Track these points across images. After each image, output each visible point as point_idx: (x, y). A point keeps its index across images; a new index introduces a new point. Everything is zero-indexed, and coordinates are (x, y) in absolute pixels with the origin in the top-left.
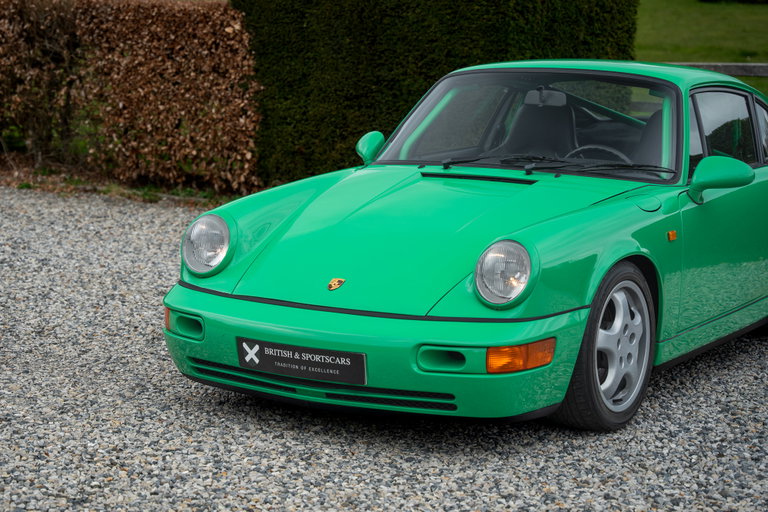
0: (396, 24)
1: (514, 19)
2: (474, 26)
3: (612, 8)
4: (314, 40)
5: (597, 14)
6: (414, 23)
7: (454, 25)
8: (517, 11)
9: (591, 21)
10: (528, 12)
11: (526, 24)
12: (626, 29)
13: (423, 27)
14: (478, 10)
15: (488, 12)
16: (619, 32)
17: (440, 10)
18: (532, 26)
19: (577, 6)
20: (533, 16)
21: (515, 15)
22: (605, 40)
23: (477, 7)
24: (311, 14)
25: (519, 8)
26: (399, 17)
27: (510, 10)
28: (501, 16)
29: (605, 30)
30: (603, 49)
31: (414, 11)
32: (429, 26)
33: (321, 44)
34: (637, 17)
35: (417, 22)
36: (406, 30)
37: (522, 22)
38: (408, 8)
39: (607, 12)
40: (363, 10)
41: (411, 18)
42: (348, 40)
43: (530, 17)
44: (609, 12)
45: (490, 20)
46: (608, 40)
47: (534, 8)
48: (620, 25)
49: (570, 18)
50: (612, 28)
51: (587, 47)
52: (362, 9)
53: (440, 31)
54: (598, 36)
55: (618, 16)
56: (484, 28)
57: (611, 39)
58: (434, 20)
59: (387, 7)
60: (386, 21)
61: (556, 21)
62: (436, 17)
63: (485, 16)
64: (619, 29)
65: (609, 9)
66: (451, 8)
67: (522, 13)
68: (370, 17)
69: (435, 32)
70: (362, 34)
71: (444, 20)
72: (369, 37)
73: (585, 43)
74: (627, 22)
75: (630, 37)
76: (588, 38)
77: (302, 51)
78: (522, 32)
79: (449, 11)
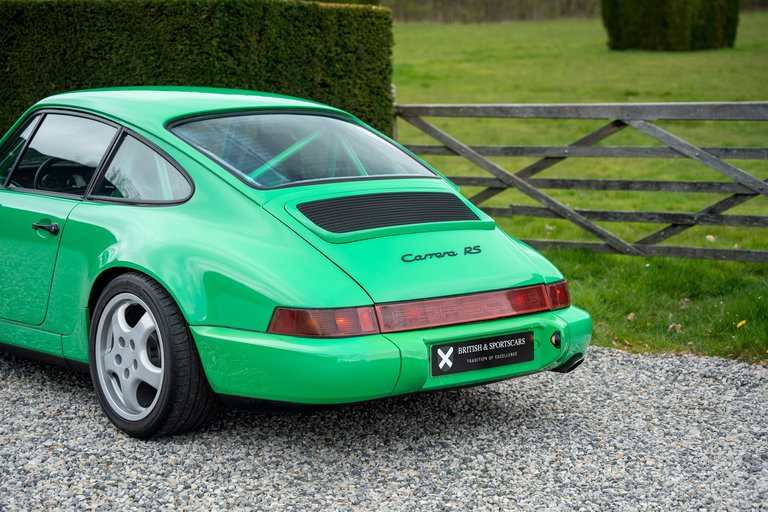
0: (101, 67)
1: (219, 59)
2: (179, 68)
3: (357, 48)
4: (19, 86)
5: (338, 54)
6: (118, 65)
7: (159, 67)
8: (224, 51)
9: (330, 62)
10: (238, 50)
11: (238, 65)
12: (377, 70)
13: (128, 70)
14: (182, 50)
15: (191, 52)
16: (369, 74)
17: (143, 50)
18: (247, 67)
19: (306, 46)
20: (246, 56)
21: (221, 55)
22: (351, 82)
23: (180, 47)
24: (13, 57)
25: (226, 47)
26: (102, 58)
27: (214, 49)
28: (205, 55)
29: (351, 72)
30: (349, 91)
31: (117, 52)
32: (134, 69)
33: (27, 90)
34: (391, 57)
35: (122, 64)
36: (110, 73)
37: (230, 62)
38: (111, 48)
39: (351, 52)
40: (65, 52)
41: (114, 60)
42: (53, 85)
43: (242, 57)
44: (354, 52)
45: (194, 61)
46: (355, 82)
47: (247, 47)
48: (369, 66)
49: (300, 58)
50: (359, 69)
51: (327, 89)
52: (64, 50)
53: (146, 73)
54: (341, 77)
55: (366, 57)
56: (188, 70)
57: (359, 81)
58: (138, 61)
59: (89, 48)
60: (89, 63)
61: (280, 62)
62: (140, 58)
63: (190, 57)
64: (368, 70)
65: (353, 50)
66: (154, 48)
67: (230, 53)
68: (73, 60)
69: (141, 75)
70: (66, 78)
71: (148, 62)
72: (74, 81)
73: (324, 85)
74: (379, 64)
75: (385, 78)
76: (329, 80)
77: (8, 98)
78: (233, 74)
79: (153, 51)
